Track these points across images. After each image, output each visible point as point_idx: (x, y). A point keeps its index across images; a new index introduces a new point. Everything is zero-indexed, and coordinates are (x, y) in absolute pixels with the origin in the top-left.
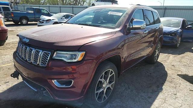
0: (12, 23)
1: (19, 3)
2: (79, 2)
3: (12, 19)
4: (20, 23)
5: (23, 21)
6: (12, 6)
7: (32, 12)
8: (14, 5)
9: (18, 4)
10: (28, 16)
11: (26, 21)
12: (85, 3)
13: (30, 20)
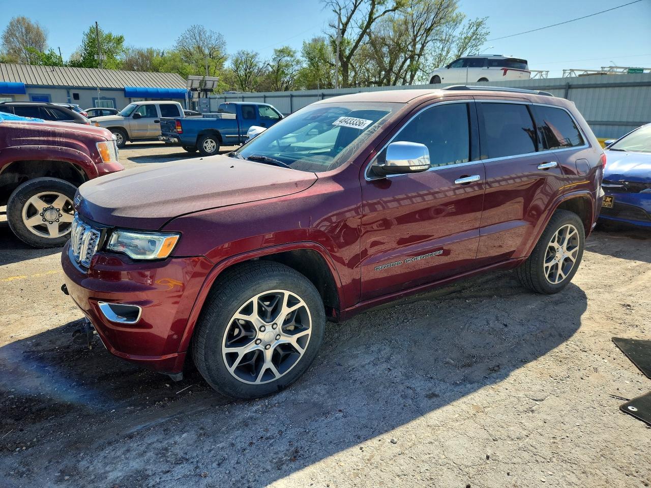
0: (180, 150)
1: (211, 90)
2: (399, 71)
3: (176, 140)
4: (198, 151)
5: (205, 145)
6: (194, 100)
7: (233, 116)
8: (199, 97)
9: (209, 93)
10: (220, 131)
11: (214, 144)
12: (419, 73)
13: (224, 140)
